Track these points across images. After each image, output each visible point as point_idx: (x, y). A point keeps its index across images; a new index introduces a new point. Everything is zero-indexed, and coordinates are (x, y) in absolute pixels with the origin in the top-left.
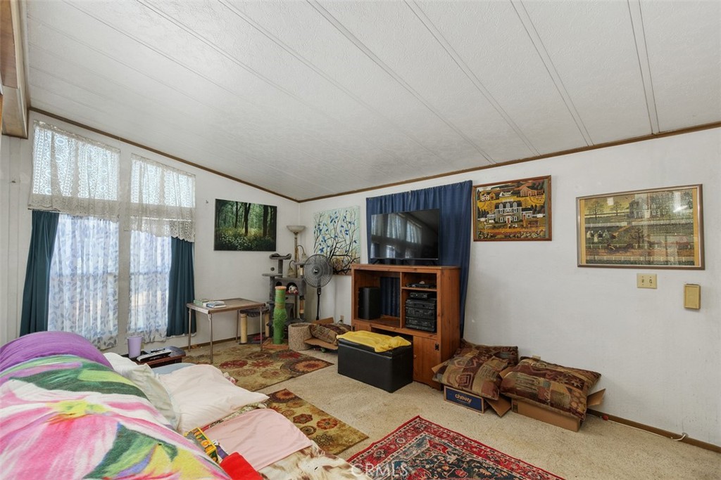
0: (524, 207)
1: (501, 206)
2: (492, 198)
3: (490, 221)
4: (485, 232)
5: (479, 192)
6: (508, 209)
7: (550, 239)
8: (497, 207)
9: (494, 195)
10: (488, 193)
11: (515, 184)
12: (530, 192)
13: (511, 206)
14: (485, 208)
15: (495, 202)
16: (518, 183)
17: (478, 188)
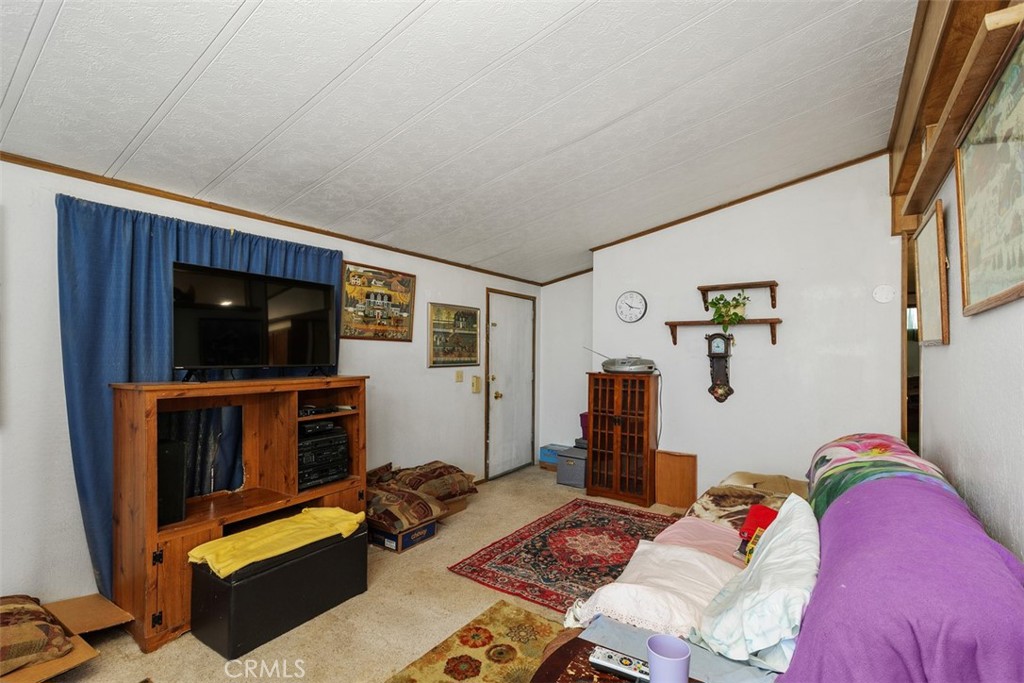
0: (392, 302)
1: (372, 296)
2: (364, 284)
3: (360, 313)
4: (353, 327)
5: (349, 272)
6: (379, 301)
7: (410, 341)
8: (368, 296)
9: (366, 280)
10: (360, 276)
11: (387, 274)
12: (400, 287)
13: (382, 299)
14: (354, 294)
15: (366, 289)
16: (392, 273)
17: (348, 266)
